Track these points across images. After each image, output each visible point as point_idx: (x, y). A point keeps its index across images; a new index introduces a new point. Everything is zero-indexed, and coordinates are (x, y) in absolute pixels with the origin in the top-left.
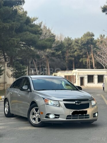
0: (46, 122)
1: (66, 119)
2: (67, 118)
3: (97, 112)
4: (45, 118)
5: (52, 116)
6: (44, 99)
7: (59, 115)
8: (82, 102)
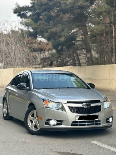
0: (46, 130)
1: (70, 127)
2: (72, 125)
3: (112, 117)
4: (44, 125)
5: (53, 123)
6: (44, 100)
7: (62, 121)
8: (92, 105)
